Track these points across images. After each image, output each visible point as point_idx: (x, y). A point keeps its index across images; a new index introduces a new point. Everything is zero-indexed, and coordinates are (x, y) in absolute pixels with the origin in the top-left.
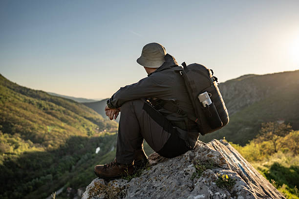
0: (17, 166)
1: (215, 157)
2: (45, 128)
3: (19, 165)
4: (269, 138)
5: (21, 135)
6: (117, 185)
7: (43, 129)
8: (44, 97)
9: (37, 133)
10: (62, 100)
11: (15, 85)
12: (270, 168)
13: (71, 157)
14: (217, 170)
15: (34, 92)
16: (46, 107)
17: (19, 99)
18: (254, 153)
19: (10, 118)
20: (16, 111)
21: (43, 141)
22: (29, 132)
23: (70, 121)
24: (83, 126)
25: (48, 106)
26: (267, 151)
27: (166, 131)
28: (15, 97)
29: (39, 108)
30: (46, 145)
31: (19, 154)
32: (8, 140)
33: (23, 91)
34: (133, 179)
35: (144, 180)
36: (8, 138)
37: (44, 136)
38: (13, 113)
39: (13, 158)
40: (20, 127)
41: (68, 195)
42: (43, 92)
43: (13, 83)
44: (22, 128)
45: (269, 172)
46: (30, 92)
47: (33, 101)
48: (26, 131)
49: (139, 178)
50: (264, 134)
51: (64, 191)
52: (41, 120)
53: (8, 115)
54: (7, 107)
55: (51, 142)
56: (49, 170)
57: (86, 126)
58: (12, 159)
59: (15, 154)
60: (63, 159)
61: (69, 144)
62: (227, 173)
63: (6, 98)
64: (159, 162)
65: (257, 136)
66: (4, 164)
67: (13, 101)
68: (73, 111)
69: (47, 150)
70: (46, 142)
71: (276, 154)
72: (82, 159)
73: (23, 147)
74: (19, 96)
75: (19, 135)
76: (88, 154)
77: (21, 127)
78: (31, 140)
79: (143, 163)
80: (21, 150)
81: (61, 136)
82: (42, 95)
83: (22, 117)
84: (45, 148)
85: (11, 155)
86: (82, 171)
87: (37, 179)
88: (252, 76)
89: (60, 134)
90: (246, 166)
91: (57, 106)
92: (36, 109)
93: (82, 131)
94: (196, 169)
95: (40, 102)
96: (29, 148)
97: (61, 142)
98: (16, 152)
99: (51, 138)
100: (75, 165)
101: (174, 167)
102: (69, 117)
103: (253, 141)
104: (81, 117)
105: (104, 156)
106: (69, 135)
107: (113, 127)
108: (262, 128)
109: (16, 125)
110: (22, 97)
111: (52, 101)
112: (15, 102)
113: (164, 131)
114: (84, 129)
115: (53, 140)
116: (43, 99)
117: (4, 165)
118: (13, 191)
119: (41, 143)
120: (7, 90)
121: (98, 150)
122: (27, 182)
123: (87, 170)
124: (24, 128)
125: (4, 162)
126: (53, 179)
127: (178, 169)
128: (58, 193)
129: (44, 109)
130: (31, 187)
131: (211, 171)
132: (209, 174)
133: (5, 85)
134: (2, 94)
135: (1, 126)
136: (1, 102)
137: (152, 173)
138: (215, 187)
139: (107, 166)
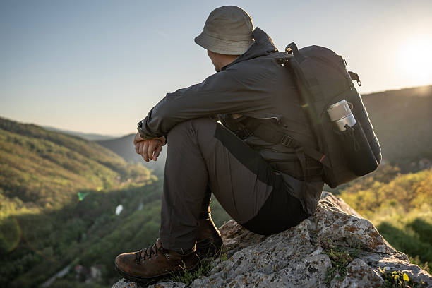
1: (361, 232)
2: (39, 179)
4: (368, 186)
5: (5, 191)
7: (37, 180)
8: (38, 134)
9: (29, 187)
10: (65, 137)
13: (81, 221)
15: (21, 127)
16: (40, 148)
21: (38, 198)
22: (16, 186)
23: (77, 168)
24: (97, 175)
25: (43, 147)
27: (263, 181)
29: (30, 150)
30: (43, 205)
33: (5, 124)
34: (197, 281)
37: (40, 191)
40: (1, 178)
41: (77, 277)
42: (36, 126)
44: (5, 181)
46: (16, 127)
47: (21, 140)
48: (11, 185)
49: (208, 279)
50: (361, 180)
51: (72, 271)
52: (33, 167)
55: (49, 199)
56: (48, 241)
57: (102, 173)
60: (68, 224)
68: (80, 153)
69: (44, 211)
70: (42, 200)
71: (379, 208)
72: (96, 223)
73: (8, 208)
76: (105, 215)
77: (4, 179)
78: (20, 198)
79: (212, 246)
80: (5, 213)
81: (64, 191)
82: (33, 131)
83: (5, 163)
84: (42, 208)
86: (97, 242)
87: (30, 255)
89: (63, 188)
91: (58, 146)
92: (26, 152)
93: (95, 182)
95: (31, 141)
96: (16, 209)
97: (64, 199)
99: (50, 194)
100: (86, 232)
101: (280, 255)
102: (76, 162)
104: (92, 162)
105: (129, 218)
106: (77, 187)
107: (141, 175)
110: (3, 135)
111: (50, 139)
113: (259, 182)
114: (99, 180)
115: (53, 196)
116: (36, 136)
119: (34, 201)
121: (119, 209)
122: (15, 260)
123: (103, 240)
124: (8, 179)
126: (55, 254)
128: (61, 274)
129: (38, 151)
130: (21, 267)
131: (364, 262)
132: (362, 270)
137: (234, 268)
139: (143, 255)
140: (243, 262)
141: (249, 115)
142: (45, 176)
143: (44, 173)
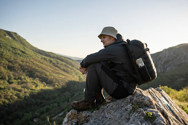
0: (37, 97)
1: (146, 101)
2: (53, 75)
3: (38, 97)
5: (39, 79)
6: (84, 114)
7: (52, 75)
8: (53, 56)
9: (49, 78)
10: (64, 58)
13: (69, 94)
14: (147, 109)
16: (54, 62)
17: (38, 57)
18: (186, 96)
20: (37, 64)
21: (52, 83)
22: (44, 77)
23: (69, 71)
24: (77, 74)
27: (115, 82)
28: (36, 56)
29: (50, 63)
30: (54, 86)
31: (38, 90)
32: (32, 82)
33: (41, 52)
34: (94, 111)
35: (101, 112)
36: (32, 81)
37: (53, 80)
38: (35, 66)
39: (34, 92)
40: (38, 74)
42: (53, 53)
43: (35, 48)
44: (40, 75)
46: (45, 53)
47: (47, 59)
48: (42, 77)
49: (98, 111)
51: (64, 114)
52: (51, 70)
53: (32, 67)
54: (32, 62)
55: (57, 83)
56: (55, 100)
57: (79, 74)
58: (34, 93)
59: (36, 90)
60: (64, 94)
61: (68, 85)
62: (152, 111)
63: (31, 57)
64: (112, 101)
67: (35, 58)
68: (70, 65)
70: (54, 84)
72: (75, 95)
73: (41, 86)
74: (38, 55)
75: (38, 79)
76: (79, 92)
77: (39, 74)
78: (45, 82)
79: (101, 102)
80: (39, 88)
81: (63, 81)
82: (52, 55)
83: (40, 68)
84: (54, 87)
85: (33, 91)
87: (48, 106)
88: (186, 45)
89: (62, 79)
90: (173, 105)
91: (61, 62)
93: (76, 78)
94: (133, 107)
95: (51, 59)
96: (44, 87)
97: (63, 84)
98: (36, 89)
100: (71, 98)
101: (120, 105)
102: (68, 69)
103: (185, 88)
104: (75, 69)
106: (68, 79)
109: (36, 73)
110: (40, 56)
111: (58, 58)
112: (37, 59)
113: (114, 82)
114: (77, 77)
115: (58, 82)
116: (52, 57)
117: (29, 97)
118: (35, 111)
119: (51, 84)
120: (31, 52)
122: (43, 107)
124: (41, 74)
125: (29, 94)
126: (58, 106)
127: (122, 107)
128: (60, 115)
129: (53, 64)
130: (45, 110)
131: (142, 109)
132: (141, 111)
133: (30, 49)
134: (28, 54)
135: (28, 73)
136: (28, 59)
137: (106, 108)
138: (143, 120)
139: (80, 102)
140: (109, 107)
141: (113, 62)
142: (56, 74)
143: (55, 73)
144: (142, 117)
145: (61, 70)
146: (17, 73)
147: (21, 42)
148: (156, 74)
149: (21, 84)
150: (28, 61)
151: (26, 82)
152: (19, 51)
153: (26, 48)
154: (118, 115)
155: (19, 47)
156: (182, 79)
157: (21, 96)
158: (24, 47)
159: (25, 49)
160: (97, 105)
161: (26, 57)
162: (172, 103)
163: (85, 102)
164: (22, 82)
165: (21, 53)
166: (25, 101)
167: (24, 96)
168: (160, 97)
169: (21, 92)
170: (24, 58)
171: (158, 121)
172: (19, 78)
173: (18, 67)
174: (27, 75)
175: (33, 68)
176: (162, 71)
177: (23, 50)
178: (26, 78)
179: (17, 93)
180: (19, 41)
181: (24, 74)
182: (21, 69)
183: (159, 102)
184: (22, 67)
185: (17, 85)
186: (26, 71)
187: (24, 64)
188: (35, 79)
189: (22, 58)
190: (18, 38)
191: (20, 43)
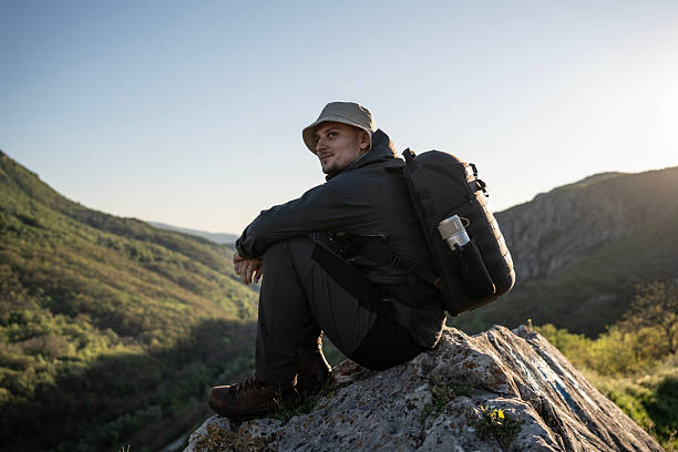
0: (84, 386)
1: (481, 369)
2: (143, 302)
3: (89, 384)
4: (655, 320)
5: (93, 318)
6: (256, 431)
7: (139, 303)
8: (141, 233)
9: (128, 313)
10: (182, 239)
11: (77, 208)
12: (655, 390)
13: (203, 368)
14: (484, 398)
15: (118, 222)
16: (145, 254)
17: (86, 238)
18: (619, 354)
19: (68, 281)
20: (81, 265)
21: (141, 330)
22: (109, 311)
23: (200, 287)
24: (230, 296)
25: (150, 252)
26: (651, 350)
27: (366, 308)
28: (77, 233)
29: (130, 258)
30: (147, 341)
31: (89, 359)
32: (64, 330)
33: (95, 219)
34: (294, 418)
35: (317, 421)
36: (64, 325)
37: (143, 320)
38: (75, 270)
39: (75, 368)
40: (88, 299)
42: (139, 222)
43: (73, 203)
44: (95, 303)
45: (653, 400)
46: (112, 223)
47: (117, 242)
48: (102, 309)
50: (642, 309)
52: (134, 283)
53: (63, 274)
54: (62, 256)
55: (158, 332)
56: (154, 395)
57: (237, 296)
58: (73, 372)
59: (79, 360)
60: (184, 371)
61: (199, 338)
62: (504, 406)
63: (59, 237)
64: (358, 378)
65: (625, 316)
66: (57, 382)
67: (74, 241)
68: (204, 263)
69: (149, 351)
70: (146, 333)
71: (671, 356)
72: (227, 372)
73: (97, 344)
74: (86, 230)
75: (87, 317)
76: (241, 359)
77: (92, 300)
78: (114, 330)
79: (319, 382)
80: (93, 352)
81: (180, 320)
82: (135, 229)
83: (94, 277)
84: (146, 347)
85: (70, 363)
87: (128, 416)
89: (178, 316)
90: (576, 387)
91: (171, 252)
92: (124, 260)
93: (227, 308)
94: (434, 395)
95: (132, 245)
96: (109, 346)
97: (179, 332)
98: (81, 356)
99: (159, 325)
100: (210, 385)
102: (198, 277)
103: (616, 327)
104: (222, 277)
106: (198, 316)
108: (638, 297)
109: (80, 296)
110: (90, 235)
111: (159, 241)
112: (79, 245)
113: (362, 308)
114: (232, 304)
115: (163, 329)
116: (138, 238)
117: (55, 385)
118: (77, 441)
119: (135, 336)
120: (60, 219)
122: (107, 422)
124: (99, 301)
125: (55, 377)
126: (164, 417)
127: (395, 395)
129: (142, 260)
130: (116, 433)
131: (467, 400)
132: (463, 407)
133: (55, 208)
134: (49, 229)
135: (49, 299)
136: (47, 244)
137: (337, 405)
138: (472, 439)
139: (238, 388)
140: (347, 399)
142: (152, 296)
143: (149, 292)
144: (471, 430)
145: (174, 281)
146: (6, 299)
147: (18, 182)
148: (513, 273)
149: (23, 340)
150: (46, 255)
151: (45, 333)
152: (13, 219)
153: (39, 206)
154: (382, 427)
155: (11, 202)
156: (604, 297)
157: (25, 385)
158: (31, 203)
159: (34, 209)
160: (303, 397)
161: (41, 238)
162: (575, 377)
163: (259, 384)
164: (28, 331)
165: (18, 224)
166: (39, 404)
167: (33, 383)
168: (531, 359)
169: (23, 369)
170: (33, 241)
171: (528, 440)
172: (15, 318)
173: (12, 276)
174: (44, 306)
175: (66, 278)
176: (536, 271)
177: (28, 213)
178: (43, 318)
179: (6, 374)
180: (10, 180)
181: (33, 301)
182: (20, 285)
183: (529, 374)
184: (27, 277)
185: (7, 343)
186: (41, 290)
187: (32, 264)
188: (78, 320)
189: (23, 242)
190: (8, 169)
191: (17, 188)
